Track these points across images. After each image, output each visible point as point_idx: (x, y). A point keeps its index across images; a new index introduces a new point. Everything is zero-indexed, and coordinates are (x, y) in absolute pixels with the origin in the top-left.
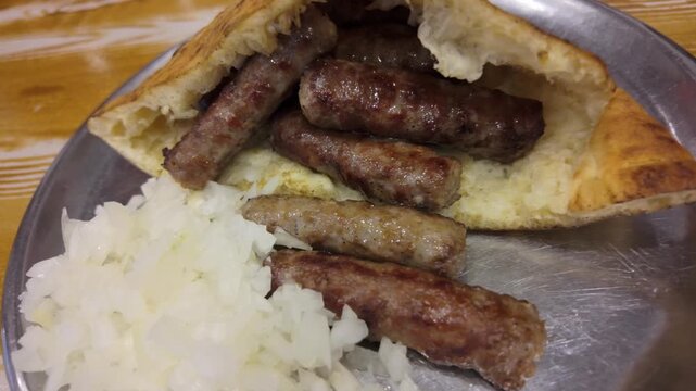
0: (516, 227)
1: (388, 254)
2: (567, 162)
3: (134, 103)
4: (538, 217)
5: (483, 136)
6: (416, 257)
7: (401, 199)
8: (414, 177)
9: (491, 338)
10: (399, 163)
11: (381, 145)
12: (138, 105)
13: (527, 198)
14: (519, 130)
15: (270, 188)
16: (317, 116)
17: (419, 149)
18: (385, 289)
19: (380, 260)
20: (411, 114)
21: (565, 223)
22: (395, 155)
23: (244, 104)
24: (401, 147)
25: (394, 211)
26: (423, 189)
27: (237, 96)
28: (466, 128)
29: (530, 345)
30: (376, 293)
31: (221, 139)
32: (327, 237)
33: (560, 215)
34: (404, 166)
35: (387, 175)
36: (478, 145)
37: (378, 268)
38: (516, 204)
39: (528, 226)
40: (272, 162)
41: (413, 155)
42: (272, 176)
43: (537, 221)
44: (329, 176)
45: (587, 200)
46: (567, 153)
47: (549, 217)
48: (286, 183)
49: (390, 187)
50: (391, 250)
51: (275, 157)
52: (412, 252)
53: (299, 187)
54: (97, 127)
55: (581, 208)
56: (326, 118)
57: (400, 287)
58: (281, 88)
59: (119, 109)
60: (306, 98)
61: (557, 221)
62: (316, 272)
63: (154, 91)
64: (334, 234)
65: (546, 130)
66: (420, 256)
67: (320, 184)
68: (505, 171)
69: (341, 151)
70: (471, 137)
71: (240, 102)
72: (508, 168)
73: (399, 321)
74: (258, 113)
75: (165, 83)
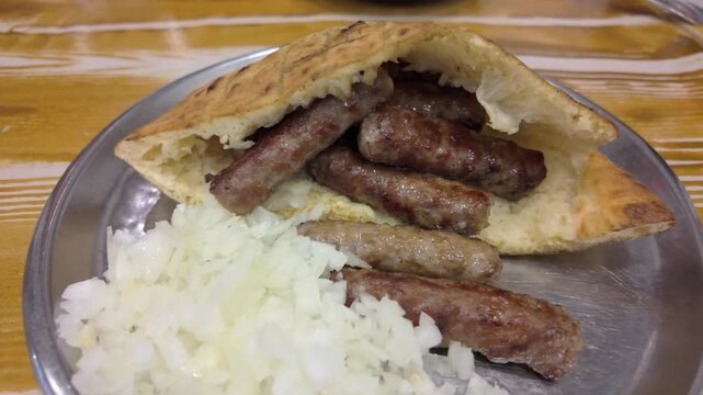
0: (531, 252)
1: (442, 271)
2: (566, 201)
3: (186, 131)
4: (550, 243)
5: (505, 177)
6: (466, 272)
7: (447, 224)
8: (461, 206)
9: (549, 333)
10: (445, 194)
11: (425, 179)
12: (191, 132)
13: (543, 228)
14: (530, 173)
15: (316, 214)
16: (379, 151)
17: (457, 184)
18: (455, 299)
19: (436, 276)
20: (453, 154)
21: (570, 248)
22: (438, 187)
23: (311, 138)
24: (440, 181)
25: (442, 234)
26: (467, 216)
27: (306, 131)
28: (493, 169)
29: (574, 338)
30: (448, 302)
31: (281, 168)
32: (386, 257)
33: (567, 242)
34: (450, 196)
35: (435, 204)
36: (500, 183)
37: (440, 282)
38: (529, 233)
39: (540, 251)
40: (312, 191)
41: (455, 188)
42: (315, 203)
43: (549, 247)
44: (371, 206)
45: (591, 229)
46: (563, 195)
47: (559, 243)
48: (334, 210)
49: (436, 215)
50: (445, 267)
51: (315, 186)
52: (464, 269)
53: (348, 214)
54: (126, 151)
55: (587, 236)
56: (386, 153)
57: (468, 296)
58: (344, 127)
59: (164, 135)
60: (370, 136)
61: (565, 246)
62: (386, 286)
63: (215, 121)
64: (392, 255)
65: (548, 174)
66: (470, 272)
67: (363, 211)
68: (511, 208)
69: (390, 183)
70: (496, 177)
71: (306, 136)
72: (513, 204)
73: (470, 324)
74: (321, 147)
75: (233, 114)
